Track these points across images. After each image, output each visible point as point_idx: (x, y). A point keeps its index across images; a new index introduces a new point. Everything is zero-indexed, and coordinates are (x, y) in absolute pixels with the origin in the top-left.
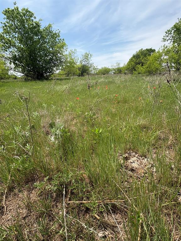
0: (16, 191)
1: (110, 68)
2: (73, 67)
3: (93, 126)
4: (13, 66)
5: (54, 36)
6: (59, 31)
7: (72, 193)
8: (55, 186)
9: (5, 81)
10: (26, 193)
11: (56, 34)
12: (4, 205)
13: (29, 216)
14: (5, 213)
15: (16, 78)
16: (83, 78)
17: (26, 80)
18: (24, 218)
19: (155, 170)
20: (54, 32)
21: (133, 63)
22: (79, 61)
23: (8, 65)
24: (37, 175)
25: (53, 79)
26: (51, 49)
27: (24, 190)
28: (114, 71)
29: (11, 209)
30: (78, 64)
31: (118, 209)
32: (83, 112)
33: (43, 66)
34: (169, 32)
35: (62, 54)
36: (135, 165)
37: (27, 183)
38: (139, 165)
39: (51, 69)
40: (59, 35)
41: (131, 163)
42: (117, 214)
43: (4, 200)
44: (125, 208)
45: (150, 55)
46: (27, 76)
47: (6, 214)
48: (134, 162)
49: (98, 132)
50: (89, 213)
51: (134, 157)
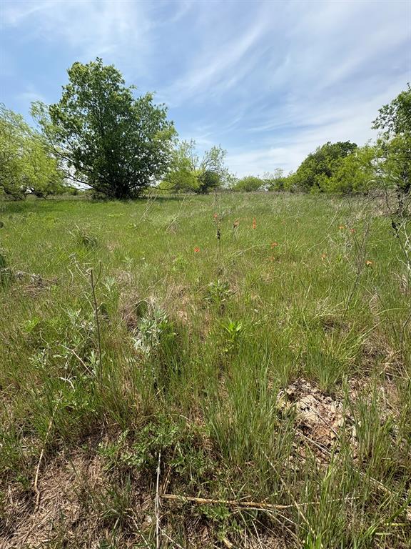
0: (61, 455)
1: (261, 178)
2: (188, 174)
3: (222, 311)
4: (73, 170)
5: (156, 116)
6: (164, 107)
7: (174, 474)
8: (139, 456)
9: (55, 198)
10: (80, 462)
11: (158, 112)
12: (36, 490)
13: (85, 520)
14: (37, 508)
15: (75, 192)
16: (205, 197)
17: (96, 199)
18: (74, 525)
19: (354, 434)
20: (155, 108)
21: (309, 171)
22: (199, 164)
23: (65, 167)
24: (105, 424)
25: (147, 198)
26: (146, 141)
27: (78, 453)
28: (269, 186)
29: (48, 500)
30: (198, 169)
31: (272, 526)
32: (204, 281)
33: (128, 172)
34: (385, 110)
35: (168, 151)
36: (310, 416)
37: (84, 437)
38: (318, 416)
39: (145, 177)
40: (164, 113)
41: (302, 409)
42: (269, 536)
43: (37, 476)
44: (287, 525)
45: (344, 155)
46: (98, 190)
47: (37, 510)
48: (308, 409)
49: (234, 329)
50: (208, 527)
51: (309, 393)
